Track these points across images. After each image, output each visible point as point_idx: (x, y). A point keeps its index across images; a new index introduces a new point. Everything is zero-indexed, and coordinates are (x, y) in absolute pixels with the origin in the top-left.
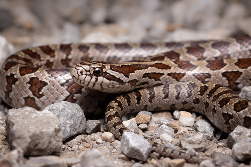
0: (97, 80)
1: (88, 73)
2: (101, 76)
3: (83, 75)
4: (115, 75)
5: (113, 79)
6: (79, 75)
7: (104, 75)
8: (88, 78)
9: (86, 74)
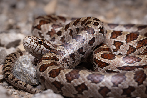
0: (40, 47)
1: (36, 41)
2: (42, 45)
3: (33, 42)
4: (50, 46)
5: (48, 48)
6: (31, 42)
7: (44, 45)
8: (36, 44)
9: (35, 42)
